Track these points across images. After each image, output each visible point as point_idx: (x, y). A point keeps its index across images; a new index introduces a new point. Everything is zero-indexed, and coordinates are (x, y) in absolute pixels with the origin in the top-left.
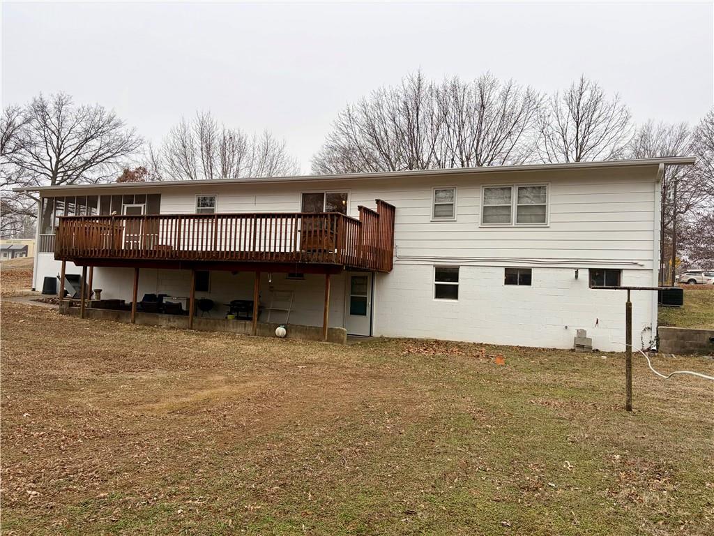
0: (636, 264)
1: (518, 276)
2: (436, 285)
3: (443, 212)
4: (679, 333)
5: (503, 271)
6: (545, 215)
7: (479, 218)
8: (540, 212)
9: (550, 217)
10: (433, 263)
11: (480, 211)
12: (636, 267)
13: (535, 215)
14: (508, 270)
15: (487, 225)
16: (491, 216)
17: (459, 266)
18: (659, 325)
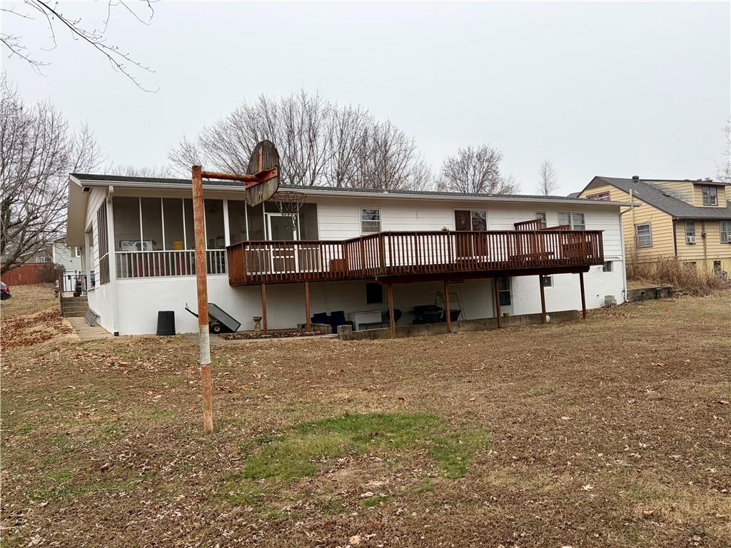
0: (617, 258)
4: (633, 292)
18: (628, 288)
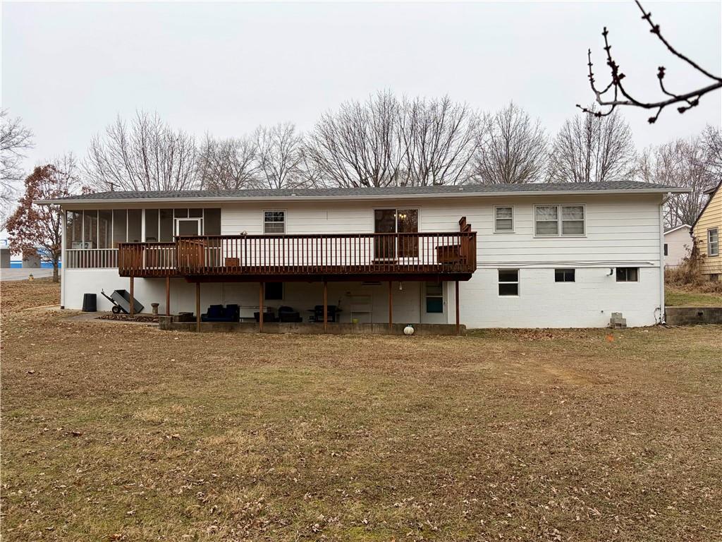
0: (648, 263)
1: (565, 275)
2: (500, 284)
3: (504, 225)
4: (679, 310)
5: (553, 271)
6: (583, 228)
7: (533, 231)
8: (579, 226)
9: (587, 230)
10: (498, 267)
11: (533, 225)
12: (649, 265)
13: (577, 228)
14: (557, 270)
15: (539, 236)
16: (543, 229)
17: (519, 269)
18: (665, 305)
